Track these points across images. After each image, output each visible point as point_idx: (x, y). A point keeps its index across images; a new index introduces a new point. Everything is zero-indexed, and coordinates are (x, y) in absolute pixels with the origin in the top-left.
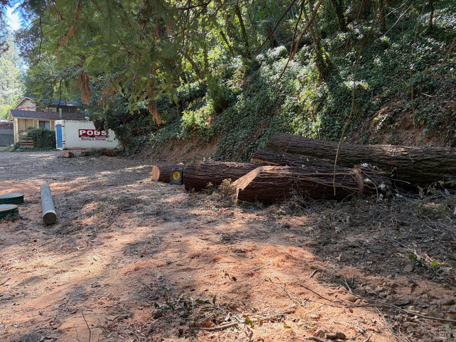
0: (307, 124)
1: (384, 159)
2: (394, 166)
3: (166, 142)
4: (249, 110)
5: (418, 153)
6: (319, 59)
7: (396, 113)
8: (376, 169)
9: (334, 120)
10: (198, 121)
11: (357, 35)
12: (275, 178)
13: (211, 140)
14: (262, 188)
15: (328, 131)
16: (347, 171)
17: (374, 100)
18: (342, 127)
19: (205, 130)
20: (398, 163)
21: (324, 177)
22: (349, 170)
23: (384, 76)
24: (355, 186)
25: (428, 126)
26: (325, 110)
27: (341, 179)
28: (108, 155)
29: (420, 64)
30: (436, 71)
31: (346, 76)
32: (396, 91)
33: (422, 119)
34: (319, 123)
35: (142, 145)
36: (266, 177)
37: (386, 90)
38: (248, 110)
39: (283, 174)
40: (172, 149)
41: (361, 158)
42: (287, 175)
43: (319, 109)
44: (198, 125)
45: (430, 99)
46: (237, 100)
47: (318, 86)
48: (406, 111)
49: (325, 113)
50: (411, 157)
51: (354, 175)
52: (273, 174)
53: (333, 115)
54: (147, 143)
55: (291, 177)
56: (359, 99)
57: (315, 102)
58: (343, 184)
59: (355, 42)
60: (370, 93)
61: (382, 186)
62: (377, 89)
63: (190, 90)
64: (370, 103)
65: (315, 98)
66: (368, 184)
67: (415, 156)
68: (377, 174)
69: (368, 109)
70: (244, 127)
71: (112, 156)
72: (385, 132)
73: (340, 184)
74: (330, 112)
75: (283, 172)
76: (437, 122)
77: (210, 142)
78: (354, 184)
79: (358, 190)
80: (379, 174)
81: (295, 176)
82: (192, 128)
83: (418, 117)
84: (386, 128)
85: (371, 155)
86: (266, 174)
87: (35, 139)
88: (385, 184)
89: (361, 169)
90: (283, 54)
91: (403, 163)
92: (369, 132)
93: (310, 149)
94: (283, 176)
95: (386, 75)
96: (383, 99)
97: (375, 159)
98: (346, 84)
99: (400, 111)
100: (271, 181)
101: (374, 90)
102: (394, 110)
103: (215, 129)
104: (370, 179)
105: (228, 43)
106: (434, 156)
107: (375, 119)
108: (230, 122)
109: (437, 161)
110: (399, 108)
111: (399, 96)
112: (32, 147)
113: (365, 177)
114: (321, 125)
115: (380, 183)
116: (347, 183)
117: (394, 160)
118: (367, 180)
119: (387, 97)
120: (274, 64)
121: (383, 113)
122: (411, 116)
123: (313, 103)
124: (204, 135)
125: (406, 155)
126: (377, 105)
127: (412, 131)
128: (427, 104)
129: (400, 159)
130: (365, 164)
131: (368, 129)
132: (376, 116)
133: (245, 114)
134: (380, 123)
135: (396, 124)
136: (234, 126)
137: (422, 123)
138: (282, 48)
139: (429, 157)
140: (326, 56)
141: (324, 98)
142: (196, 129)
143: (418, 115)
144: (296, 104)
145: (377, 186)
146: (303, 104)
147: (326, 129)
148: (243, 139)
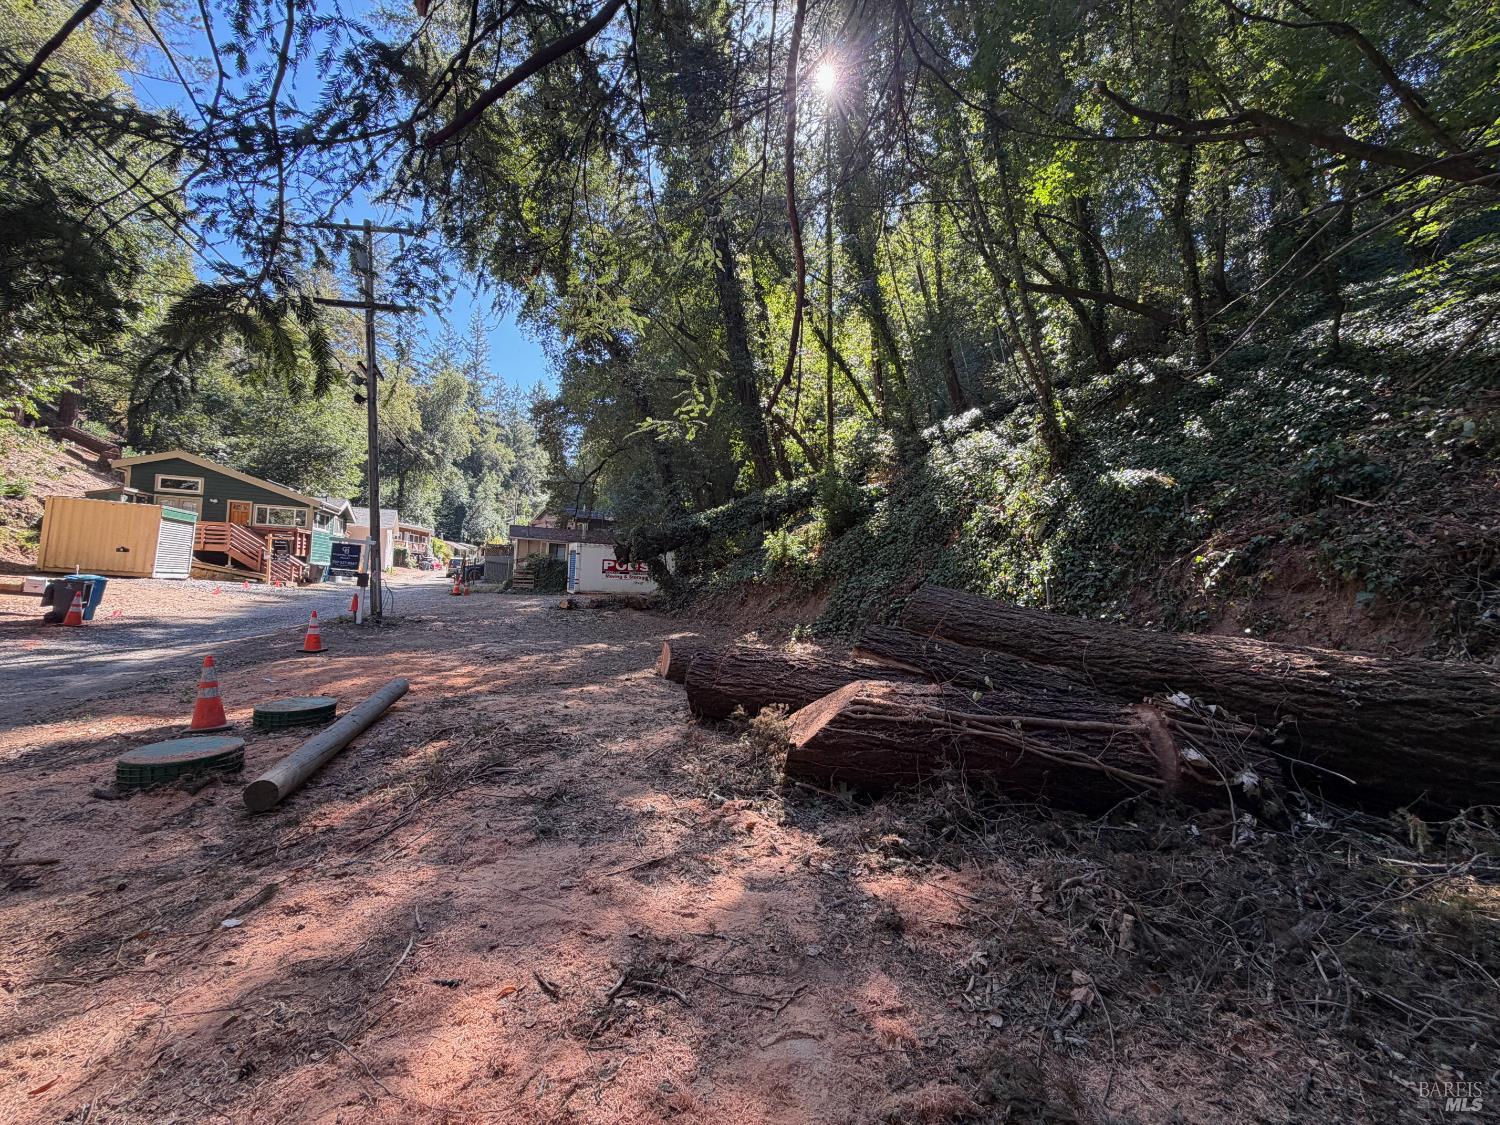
0: (1019, 566)
1: (1245, 684)
2: (1284, 710)
3: (734, 587)
4: (896, 531)
5: (1373, 677)
6: (1049, 428)
7: (1259, 546)
8: (1218, 715)
9: (1086, 558)
10: (794, 550)
11: (1141, 376)
12: (894, 722)
13: (817, 589)
14: (855, 749)
15: (1071, 584)
16: (1119, 715)
17: (1191, 514)
18: (1105, 576)
19: (808, 567)
20: (1296, 701)
21: (1043, 732)
22: (1127, 714)
23: (1215, 458)
24: (1148, 771)
25: (1371, 586)
26: (1061, 533)
27: (1099, 741)
28: (635, 609)
29: (1315, 427)
30: (1371, 443)
31: (1114, 459)
32: (1255, 493)
33: (1349, 566)
34: (1047, 562)
35: (693, 592)
36: (869, 716)
37: (1223, 490)
38: (892, 532)
39: (918, 712)
40: (743, 603)
41: (1167, 675)
42: (928, 715)
43: (1048, 532)
44: (793, 559)
45: (1369, 511)
46: (874, 512)
47: (1045, 483)
48: (1292, 544)
49: (1064, 542)
50: (1348, 688)
51: (1146, 734)
52: (889, 708)
53: (1083, 545)
54: (704, 588)
55: (941, 721)
56: (1149, 509)
57: (1037, 518)
58: (1105, 760)
59: (1136, 392)
60: (1179, 497)
61: (1248, 779)
62: (1197, 489)
63: (790, 492)
64: (1182, 519)
65: (1039, 508)
66: (1195, 768)
67: (1363, 687)
68: (1223, 734)
69: (1177, 533)
70: (883, 566)
71: (642, 609)
72: (1229, 595)
73: (1096, 760)
74: (1073, 539)
75: (920, 705)
76: (1402, 575)
77: (814, 592)
78: (1147, 763)
79: (1159, 786)
80: (1231, 735)
81: (954, 721)
82: (784, 565)
83: (1334, 558)
84: (1233, 583)
85: (1200, 668)
86: (870, 708)
87: (537, 574)
88: (1256, 770)
89: (1169, 714)
90: (976, 425)
91: (1319, 704)
92: (1182, 592)
93: (1011, 634)
94: (917, 718)
95: (1221, 457)
96: (1218, 512)
97: (1212, 680)
98: (1117, 476)
99: (1272, 541)
100: (882, 729)
101: (1191, 491)
102: (1255, 540)
103: (826, 567)
104: (1200, 749)
105: (871, 410)
106: (1441, 694)
107: (1199, 558)
108: (858, 555)
109: (1454, 711)
110: (1269, 533)
111: (1266, 503)
112: (531, 586)
113: (1182, 742)
114: (1053, 568)
115: (1236, 767)
116: (1122, 756)
117: (1280, 690)
118: (1193, 755)
119: (1231, 506)
120: (957, 444)
121: (1222, 546)
122: (1309, 555)
123: (1034, 517)
124: (804, 577)
125: (1324, 679)
126: (1203, 526)
127: (1315, 595)
128: (1361, 525)
129: (1302, 691)
130: (1182, 695)
131: (1177, 582)
132: (1200, 553)
133: (889, 539)
134: (1215, 571)
135: (1264, 575)
136: (865, 562)
137: (1350, 576)
138: (975, 412)
139: (1421, 694)
140: (1067, 419)
141: (1060, 508)
142: (790, 567)
143: (1335, 554)
144: (996, 521)
145: (1230, 776)
146: (1012, 522)
147: (1064, 578)
148: (879, 590)
